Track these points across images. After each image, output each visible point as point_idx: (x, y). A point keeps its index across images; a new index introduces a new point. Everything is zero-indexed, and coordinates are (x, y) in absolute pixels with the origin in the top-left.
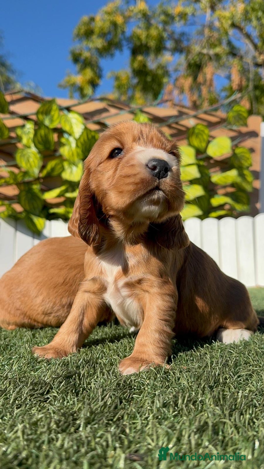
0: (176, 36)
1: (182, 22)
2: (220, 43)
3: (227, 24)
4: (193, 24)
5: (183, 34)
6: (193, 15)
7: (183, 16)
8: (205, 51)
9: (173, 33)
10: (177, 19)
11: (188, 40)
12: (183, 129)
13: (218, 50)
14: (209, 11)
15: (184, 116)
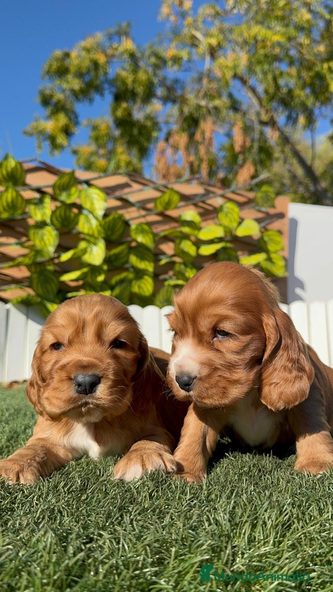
0: (169, 83)
1: (176, 68)
2: (220, 96)
3: (229, 75)
4: (188, 70)
5: (176, 81)
6: (189, 61)
7: (176, 60)
8: (203, 103)
9: (165, 79)
10: (170, 63)
11: (183, 88)
12: (210, 208)
13: (217, 102)
14: (208, 58)
15: (211, 195)
